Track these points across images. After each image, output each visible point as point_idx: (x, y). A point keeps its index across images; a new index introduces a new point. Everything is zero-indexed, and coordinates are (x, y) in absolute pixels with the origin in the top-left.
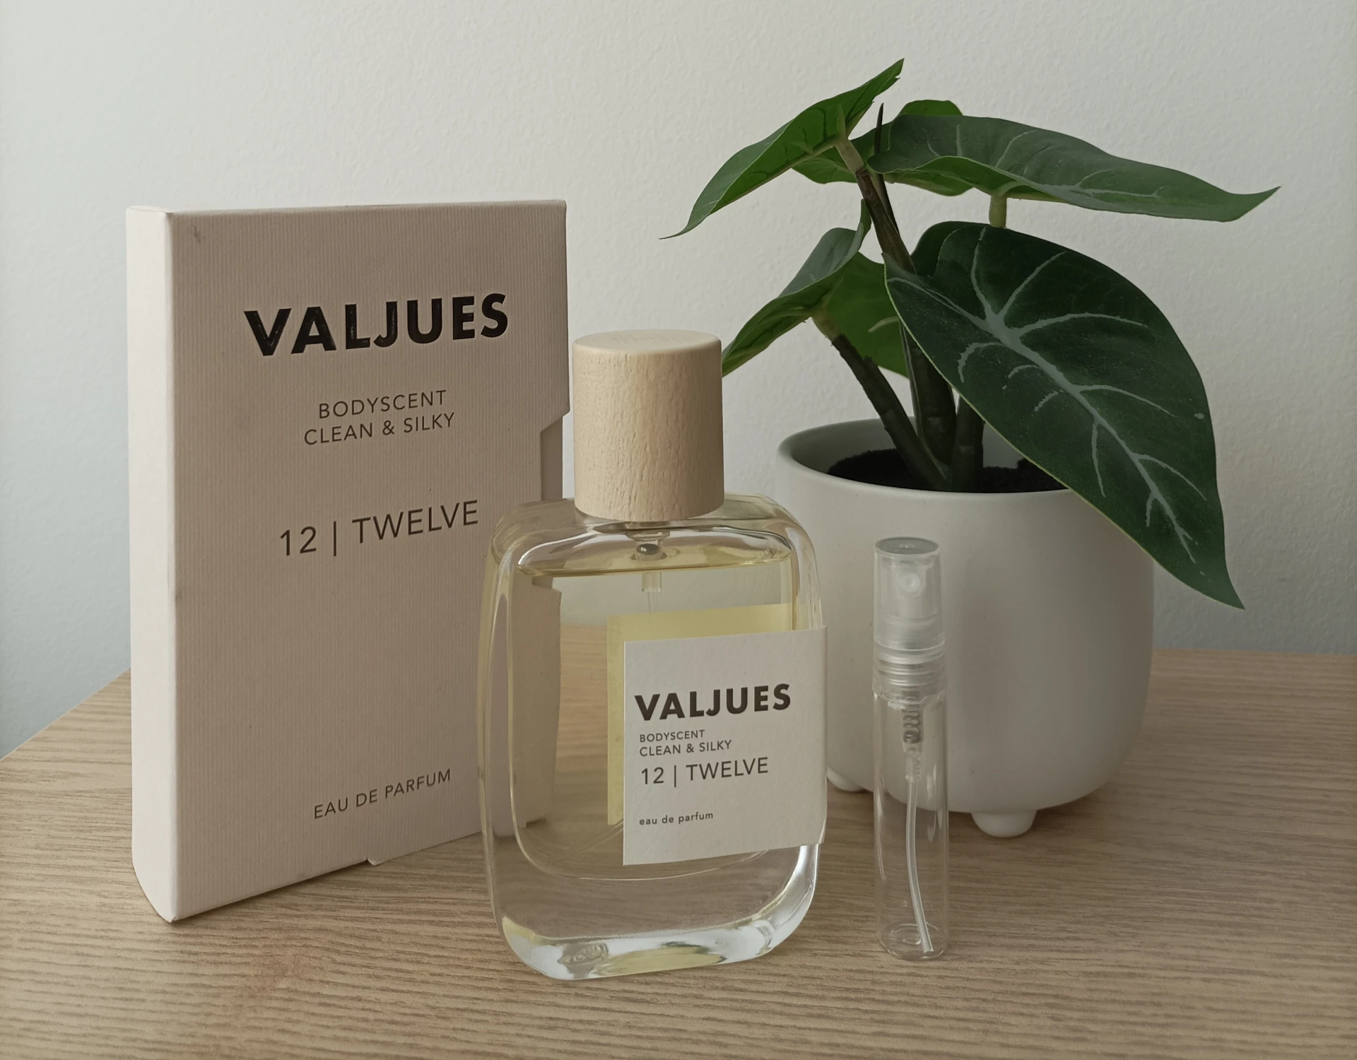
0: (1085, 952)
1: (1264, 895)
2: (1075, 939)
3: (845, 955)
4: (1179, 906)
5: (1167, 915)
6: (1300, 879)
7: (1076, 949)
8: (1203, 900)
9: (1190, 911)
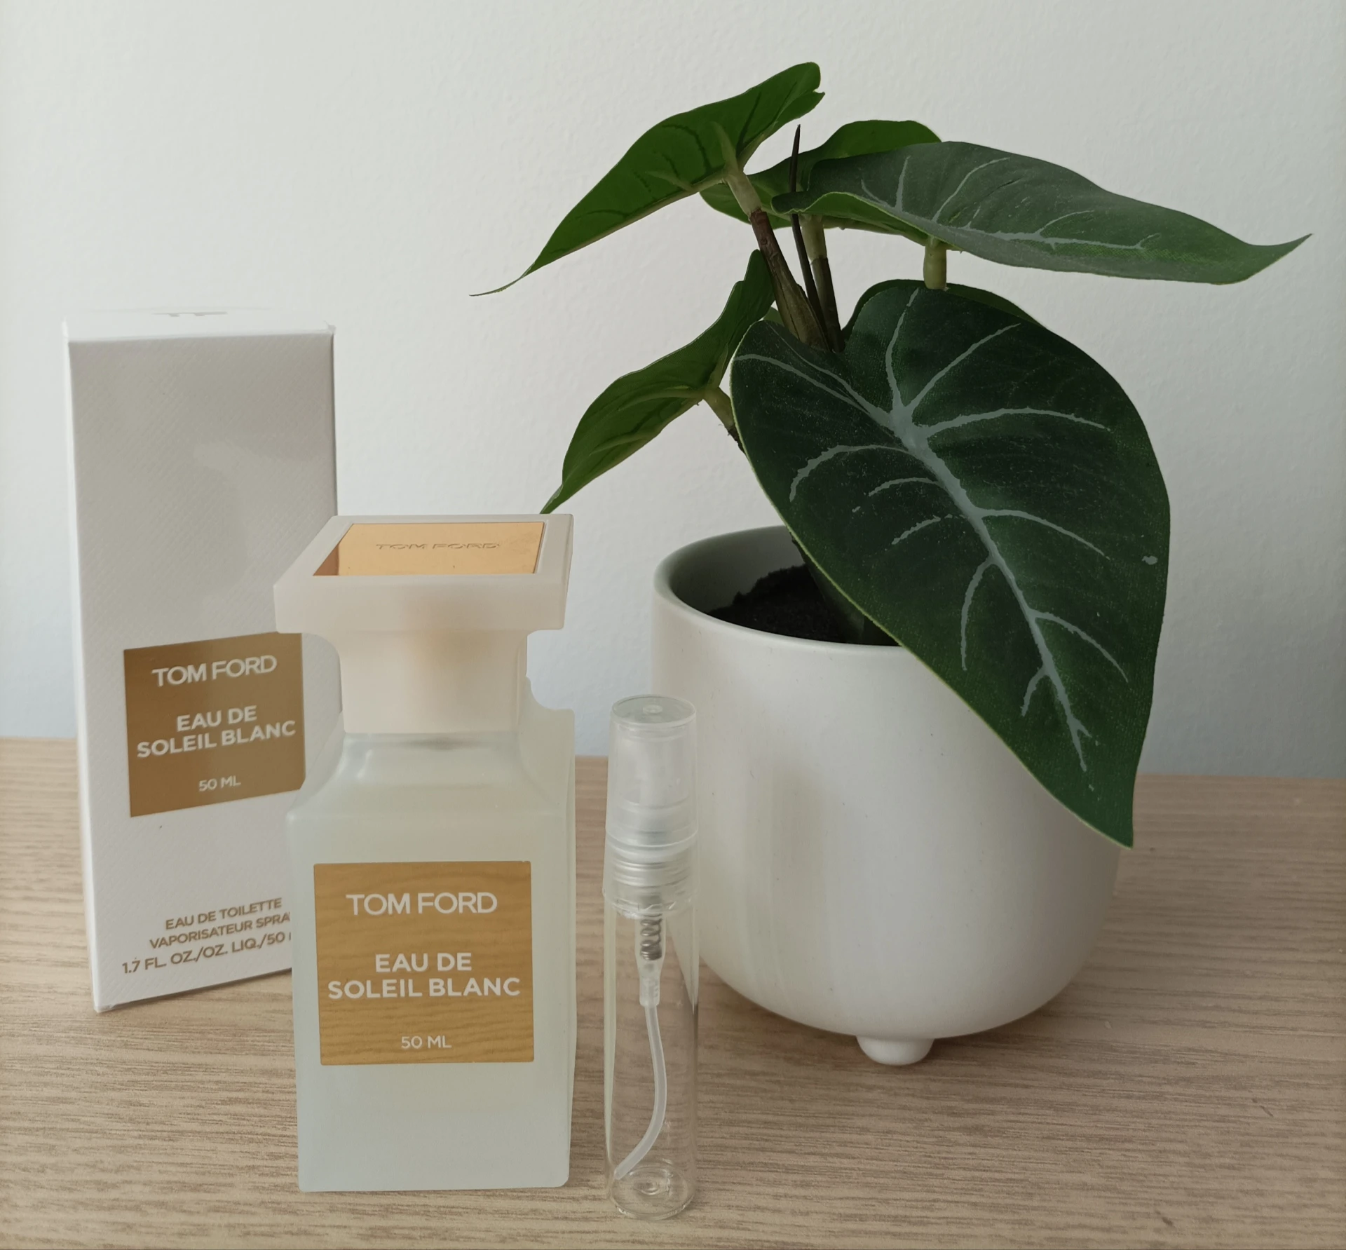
0: (598, 1220)
1: (860, 1122)
2: (595, 1198)
3: (286, 1233)
4: (746, 1143)
5: (728, 1156)
6: (913, 1096)
7: (589, 1215)
8: (782, 1133)
9: (757, 1150)
